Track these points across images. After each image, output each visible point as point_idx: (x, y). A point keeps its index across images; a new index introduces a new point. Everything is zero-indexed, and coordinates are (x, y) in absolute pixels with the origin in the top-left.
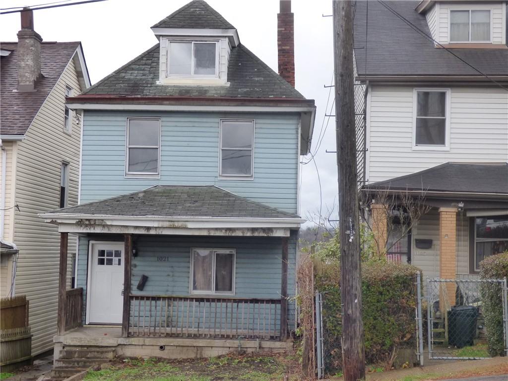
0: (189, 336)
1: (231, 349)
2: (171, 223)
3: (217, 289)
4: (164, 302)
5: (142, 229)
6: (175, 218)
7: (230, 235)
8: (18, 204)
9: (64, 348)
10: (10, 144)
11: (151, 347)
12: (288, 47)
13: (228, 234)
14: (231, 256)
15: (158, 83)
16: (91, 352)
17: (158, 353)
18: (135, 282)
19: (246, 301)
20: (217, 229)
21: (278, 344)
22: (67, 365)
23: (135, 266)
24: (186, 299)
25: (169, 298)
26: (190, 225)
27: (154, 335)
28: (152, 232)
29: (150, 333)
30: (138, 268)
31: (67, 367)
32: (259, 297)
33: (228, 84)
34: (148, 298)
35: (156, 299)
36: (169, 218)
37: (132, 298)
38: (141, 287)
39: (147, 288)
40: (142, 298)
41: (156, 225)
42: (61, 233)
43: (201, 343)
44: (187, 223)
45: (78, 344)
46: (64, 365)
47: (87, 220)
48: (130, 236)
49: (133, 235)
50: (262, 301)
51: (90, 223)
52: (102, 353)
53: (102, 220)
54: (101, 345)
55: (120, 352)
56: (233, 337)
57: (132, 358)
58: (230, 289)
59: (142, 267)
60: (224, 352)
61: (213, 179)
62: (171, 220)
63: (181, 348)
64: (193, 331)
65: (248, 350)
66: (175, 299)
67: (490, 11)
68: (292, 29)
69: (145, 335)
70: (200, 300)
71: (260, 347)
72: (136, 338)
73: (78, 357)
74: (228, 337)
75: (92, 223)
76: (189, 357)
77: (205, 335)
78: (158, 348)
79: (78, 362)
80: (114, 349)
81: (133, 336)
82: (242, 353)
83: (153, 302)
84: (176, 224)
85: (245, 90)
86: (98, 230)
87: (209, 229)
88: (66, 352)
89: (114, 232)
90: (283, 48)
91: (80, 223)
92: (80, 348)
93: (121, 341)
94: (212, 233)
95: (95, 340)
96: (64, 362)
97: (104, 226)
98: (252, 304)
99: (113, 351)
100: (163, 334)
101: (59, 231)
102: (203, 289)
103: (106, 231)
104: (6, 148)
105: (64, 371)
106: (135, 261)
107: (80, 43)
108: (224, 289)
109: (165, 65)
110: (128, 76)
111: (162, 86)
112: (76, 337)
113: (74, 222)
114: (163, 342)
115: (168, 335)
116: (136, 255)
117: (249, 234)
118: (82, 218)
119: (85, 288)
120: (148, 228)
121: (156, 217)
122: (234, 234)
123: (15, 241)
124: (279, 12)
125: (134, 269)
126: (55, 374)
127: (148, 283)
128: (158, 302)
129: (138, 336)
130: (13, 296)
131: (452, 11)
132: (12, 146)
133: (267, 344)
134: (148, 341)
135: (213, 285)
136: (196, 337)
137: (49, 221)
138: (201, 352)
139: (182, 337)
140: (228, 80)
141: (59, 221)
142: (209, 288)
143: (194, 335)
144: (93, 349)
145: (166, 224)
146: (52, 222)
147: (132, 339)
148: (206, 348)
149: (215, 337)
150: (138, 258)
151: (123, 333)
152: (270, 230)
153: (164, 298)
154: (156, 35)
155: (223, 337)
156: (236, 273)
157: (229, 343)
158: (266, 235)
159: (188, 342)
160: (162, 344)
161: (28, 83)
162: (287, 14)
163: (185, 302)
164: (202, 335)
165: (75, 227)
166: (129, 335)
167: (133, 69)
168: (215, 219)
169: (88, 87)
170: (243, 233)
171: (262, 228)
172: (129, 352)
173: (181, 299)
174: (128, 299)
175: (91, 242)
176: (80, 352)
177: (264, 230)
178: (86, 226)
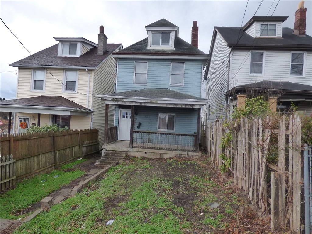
0: (157, 149)
1: (175, 155)
2: (151, 101)
3: (168, 129)
4: (147, 134)
5: (138, 103)
6: (152, 98)
7: (176, 107)
8: (94, 94)
9: (106, 151)
10: (91, 71)
11: (141, 153)
12: (196, 39)
13: (175, 106)
14: (174, 116)
15: (147, 48)
16: (116, 154)
17: (144, 155)
18: (136, 125)
19: (182, 135)
20: (170, 104)
21: (195, 154)
22: (106, 159)
23: (136, 119)
24: (156, 133)
25: (149, 133)
26: (159, 102)
27: (143, 147)
28: (143, 105)
29: (141, 147)
30: (138, 120)
31: (106, 160)
32: (187, 133)
33: (175, 49)
34: (140, 132)
35: (144, 132)
36: (150, 98)
37: (134, 132)
38: (139, 127)
39: (141, 127)
40: (138, 132)
41: (144, 101)
42: (106, 104)
43: (162, 152)
44: (157, 101)
45: (112, 150)
46: (105, 159)
47: (116, 98)
48: (133, 106)
49: (135, 105)
50: (189, 135)
51: (117, 100)
52: (121, 154)
53: (122, 99)
54: (121, 150)
55: (129, 154)
56: (176, 150)
57: (133, 157)
58: (173, 129)
59: (139, 119)
60: (172, 156)
61: (167, 86)
62: (150, 99)
63: (154, 153)
64: (159, 146)
65: (182, 155)
66: (152, 133)
67: (276, 25)
68: (198, 32)
69: (139, 147)
70: (162, 134)
71: (188, 155)
72: (135, 149)
73: (111, 155)
74: (174, 150)
75: (118, 100)
76: (157, 157)
77: (164, 148)
78: (144, 153)
79: (111, 158)
80: (126, 152)
81: (134, 148)
82: (180, 157)
83: (143, 134)
84: (153, 101)
85: (181, 51)
86: (121, 103)
87: (167, 104)
88: (107, 153)
89: (127, 104)
90: (194, 39)
91: (113, 100)
92: (113, 151)
93: (129, 149)
94: (168, 106)
95: (119, 148)
96: (105, 158)
97: (123, 101)
98: (184, 136)
99: (126, 154)
100: (146, 147)
101: (105, 103)
102: (162, 129)
103: (124, 104)
104: (90, 73)
105: (104, 162)
106: (137, 117)
107: (122, 44)
108: (170, 129)
109: (150, 42)
110: (136, 47)
111: (149, 50)
112: (111, 146)
113: (110, 99)
114: (146, 150)
115: (148, 148)
116: (137, 115)
117: (184, 107)
118: (114, 97)
119: (117, 127)
120: (141, 103)
121: (145, 98)
122: (177, 107)
123: (92, 108)
124: (193, 26)
125: (136, 120)
126: (101, 163)
127: (141, 126)
128: (144, 134)
129: (136, 148)
130: (92, 128)
131: (261, 25)
132: (92, 72)
133: (190, 153)
134: (140, 150)
135: (166, 127)
136: (160, 149)
137: (101, 98)
138: (162, 156)
139: (154, 149)
140: (174, 48)
141: (104, 99)
142: (165, 128)
143: (159, 148)
144: (118, 152)
145: (149, 101)
146: (102, 99)
147: (134, 149)
148: (164, 154)
149: (168, 149)
150: (138, 116)
151: (130, 146)
152: (193, 105)
153: (147, 133)
154: (147, 30)
155: (171, 150)
156: (176, 123)
157: (174, 152)
158: (191, 107)
159: (157, 151)
160: (146, 152)
161: (101, 52)
162: (196, 27)
163: (156, 134)
164: (163, 148)
165: (111, 101)
166: (133, 147)
167: (138, 45)
168: (170, 99)
169: (122, 49)
170: (181, 106)
171: (190, 104)
172: (132, 154)
173: (154, 133)
174: (132, 132)
175: (120, 109)
176: (112, 153)
177: (190, 105)
178: (116, 101)
